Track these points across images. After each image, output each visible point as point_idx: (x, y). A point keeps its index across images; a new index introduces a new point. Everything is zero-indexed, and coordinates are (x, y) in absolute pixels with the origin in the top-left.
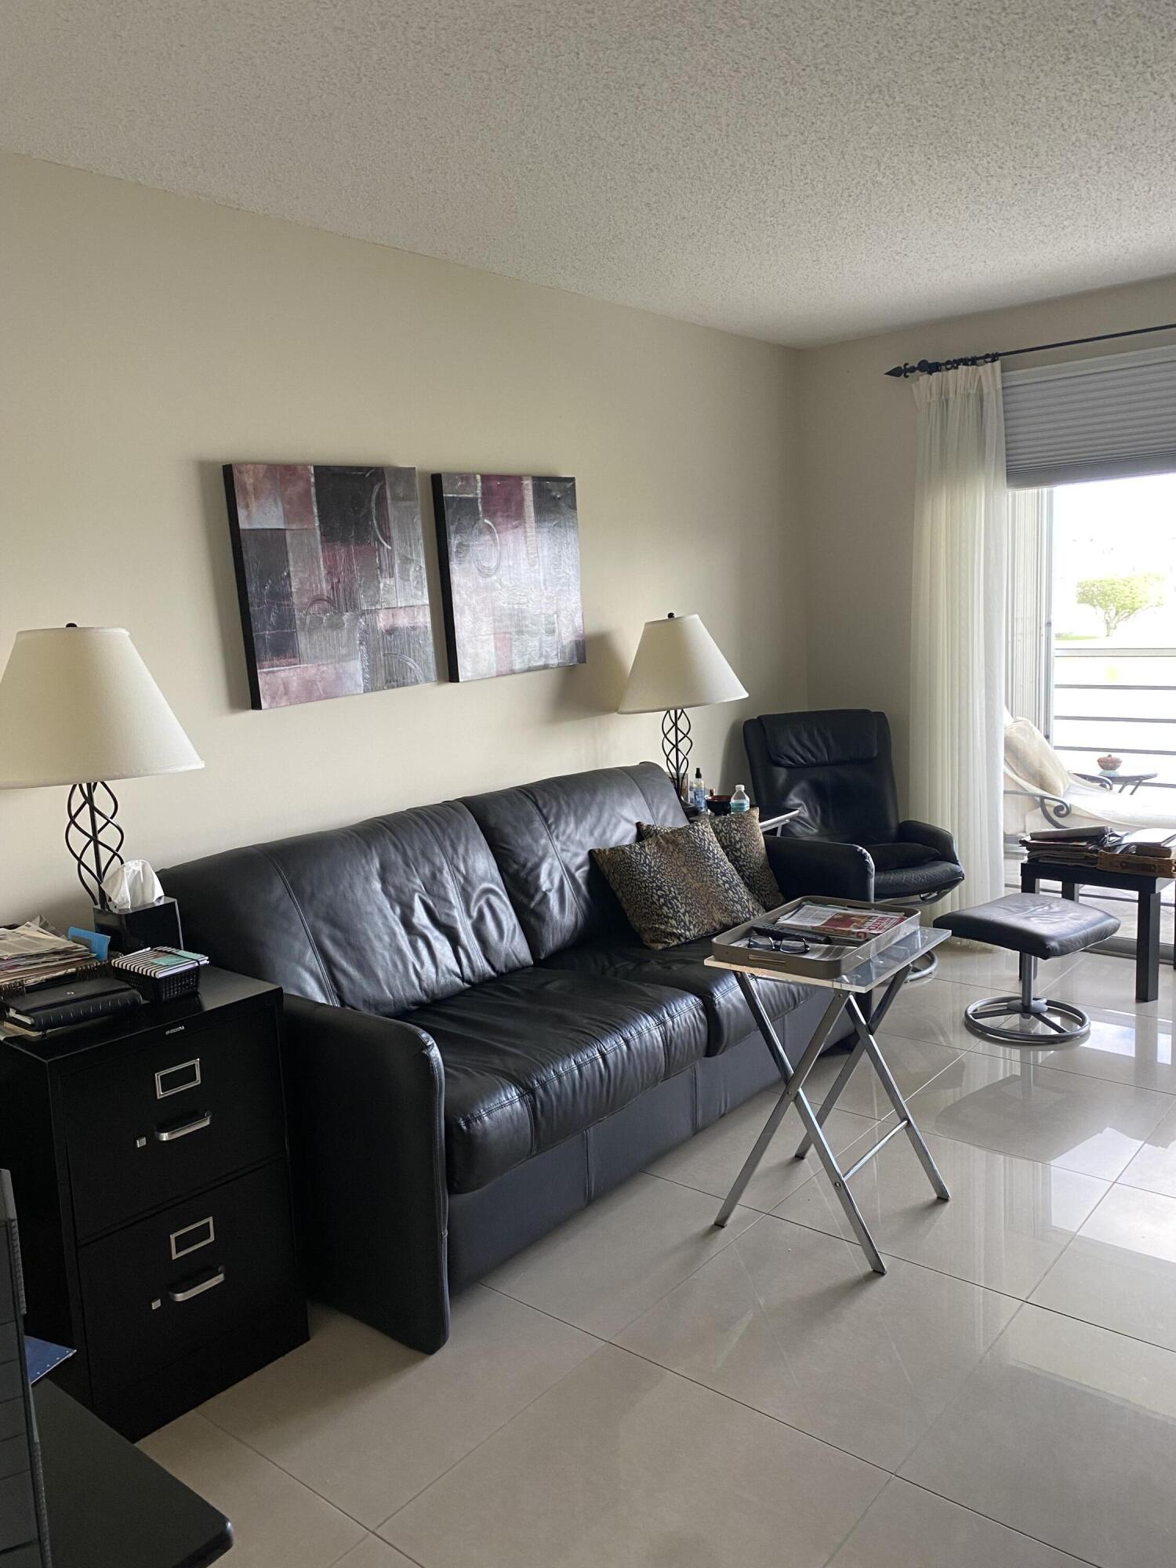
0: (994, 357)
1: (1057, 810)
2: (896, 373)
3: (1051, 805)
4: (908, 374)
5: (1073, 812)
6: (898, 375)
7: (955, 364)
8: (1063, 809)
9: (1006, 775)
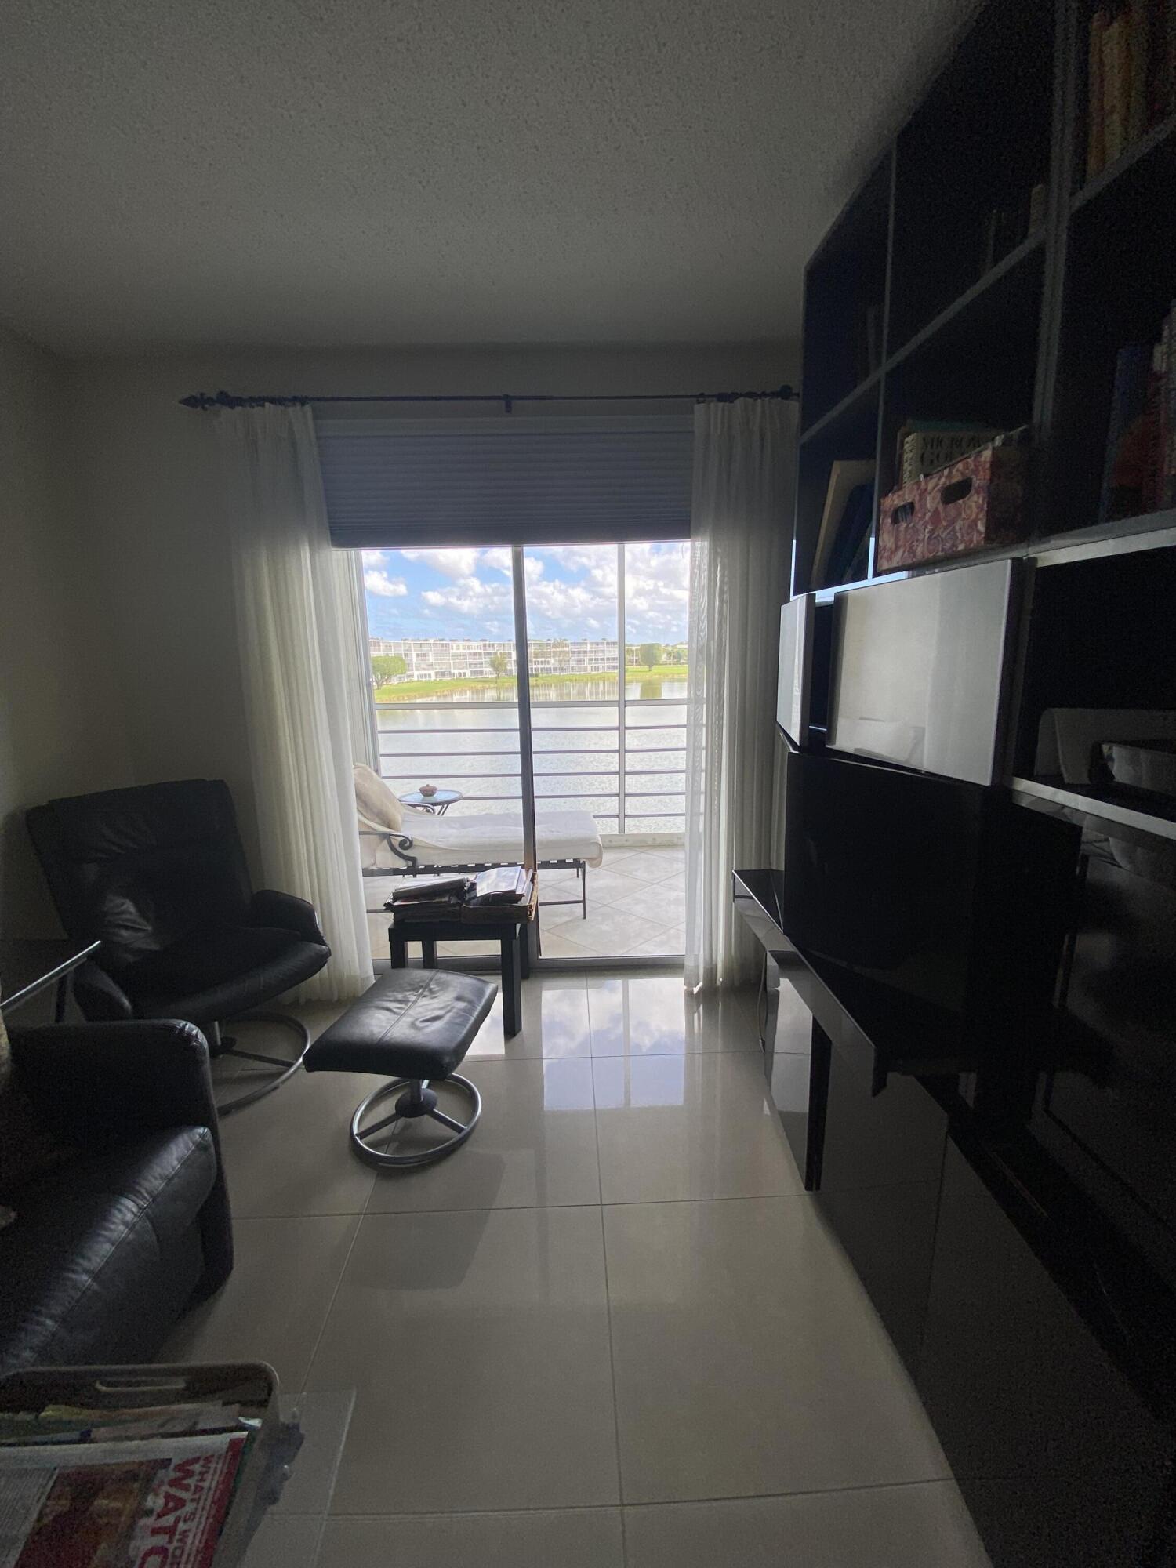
0: (303, 401)
1: (402, 844)
2: (192, 402)
3: (396, 842)
4: (207, 406)
5: (414, 843)
6: (194, 406)
7: (260, 401)
8: (406, 842)
9: (359, 821)
